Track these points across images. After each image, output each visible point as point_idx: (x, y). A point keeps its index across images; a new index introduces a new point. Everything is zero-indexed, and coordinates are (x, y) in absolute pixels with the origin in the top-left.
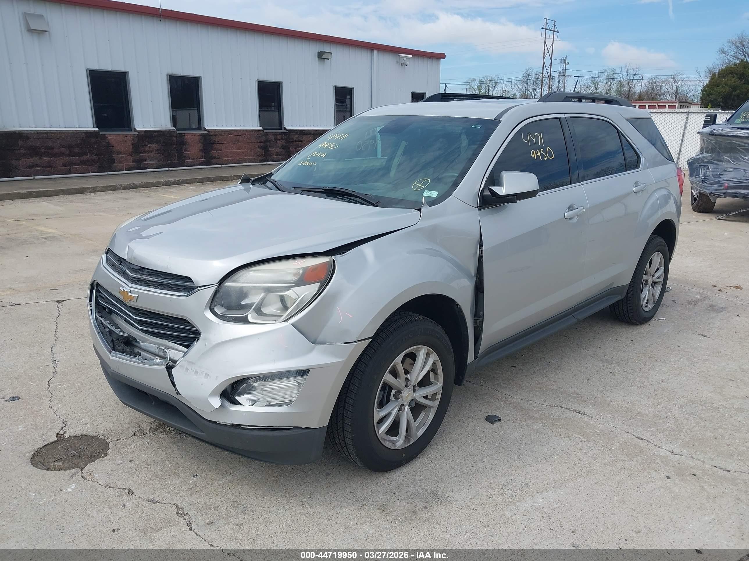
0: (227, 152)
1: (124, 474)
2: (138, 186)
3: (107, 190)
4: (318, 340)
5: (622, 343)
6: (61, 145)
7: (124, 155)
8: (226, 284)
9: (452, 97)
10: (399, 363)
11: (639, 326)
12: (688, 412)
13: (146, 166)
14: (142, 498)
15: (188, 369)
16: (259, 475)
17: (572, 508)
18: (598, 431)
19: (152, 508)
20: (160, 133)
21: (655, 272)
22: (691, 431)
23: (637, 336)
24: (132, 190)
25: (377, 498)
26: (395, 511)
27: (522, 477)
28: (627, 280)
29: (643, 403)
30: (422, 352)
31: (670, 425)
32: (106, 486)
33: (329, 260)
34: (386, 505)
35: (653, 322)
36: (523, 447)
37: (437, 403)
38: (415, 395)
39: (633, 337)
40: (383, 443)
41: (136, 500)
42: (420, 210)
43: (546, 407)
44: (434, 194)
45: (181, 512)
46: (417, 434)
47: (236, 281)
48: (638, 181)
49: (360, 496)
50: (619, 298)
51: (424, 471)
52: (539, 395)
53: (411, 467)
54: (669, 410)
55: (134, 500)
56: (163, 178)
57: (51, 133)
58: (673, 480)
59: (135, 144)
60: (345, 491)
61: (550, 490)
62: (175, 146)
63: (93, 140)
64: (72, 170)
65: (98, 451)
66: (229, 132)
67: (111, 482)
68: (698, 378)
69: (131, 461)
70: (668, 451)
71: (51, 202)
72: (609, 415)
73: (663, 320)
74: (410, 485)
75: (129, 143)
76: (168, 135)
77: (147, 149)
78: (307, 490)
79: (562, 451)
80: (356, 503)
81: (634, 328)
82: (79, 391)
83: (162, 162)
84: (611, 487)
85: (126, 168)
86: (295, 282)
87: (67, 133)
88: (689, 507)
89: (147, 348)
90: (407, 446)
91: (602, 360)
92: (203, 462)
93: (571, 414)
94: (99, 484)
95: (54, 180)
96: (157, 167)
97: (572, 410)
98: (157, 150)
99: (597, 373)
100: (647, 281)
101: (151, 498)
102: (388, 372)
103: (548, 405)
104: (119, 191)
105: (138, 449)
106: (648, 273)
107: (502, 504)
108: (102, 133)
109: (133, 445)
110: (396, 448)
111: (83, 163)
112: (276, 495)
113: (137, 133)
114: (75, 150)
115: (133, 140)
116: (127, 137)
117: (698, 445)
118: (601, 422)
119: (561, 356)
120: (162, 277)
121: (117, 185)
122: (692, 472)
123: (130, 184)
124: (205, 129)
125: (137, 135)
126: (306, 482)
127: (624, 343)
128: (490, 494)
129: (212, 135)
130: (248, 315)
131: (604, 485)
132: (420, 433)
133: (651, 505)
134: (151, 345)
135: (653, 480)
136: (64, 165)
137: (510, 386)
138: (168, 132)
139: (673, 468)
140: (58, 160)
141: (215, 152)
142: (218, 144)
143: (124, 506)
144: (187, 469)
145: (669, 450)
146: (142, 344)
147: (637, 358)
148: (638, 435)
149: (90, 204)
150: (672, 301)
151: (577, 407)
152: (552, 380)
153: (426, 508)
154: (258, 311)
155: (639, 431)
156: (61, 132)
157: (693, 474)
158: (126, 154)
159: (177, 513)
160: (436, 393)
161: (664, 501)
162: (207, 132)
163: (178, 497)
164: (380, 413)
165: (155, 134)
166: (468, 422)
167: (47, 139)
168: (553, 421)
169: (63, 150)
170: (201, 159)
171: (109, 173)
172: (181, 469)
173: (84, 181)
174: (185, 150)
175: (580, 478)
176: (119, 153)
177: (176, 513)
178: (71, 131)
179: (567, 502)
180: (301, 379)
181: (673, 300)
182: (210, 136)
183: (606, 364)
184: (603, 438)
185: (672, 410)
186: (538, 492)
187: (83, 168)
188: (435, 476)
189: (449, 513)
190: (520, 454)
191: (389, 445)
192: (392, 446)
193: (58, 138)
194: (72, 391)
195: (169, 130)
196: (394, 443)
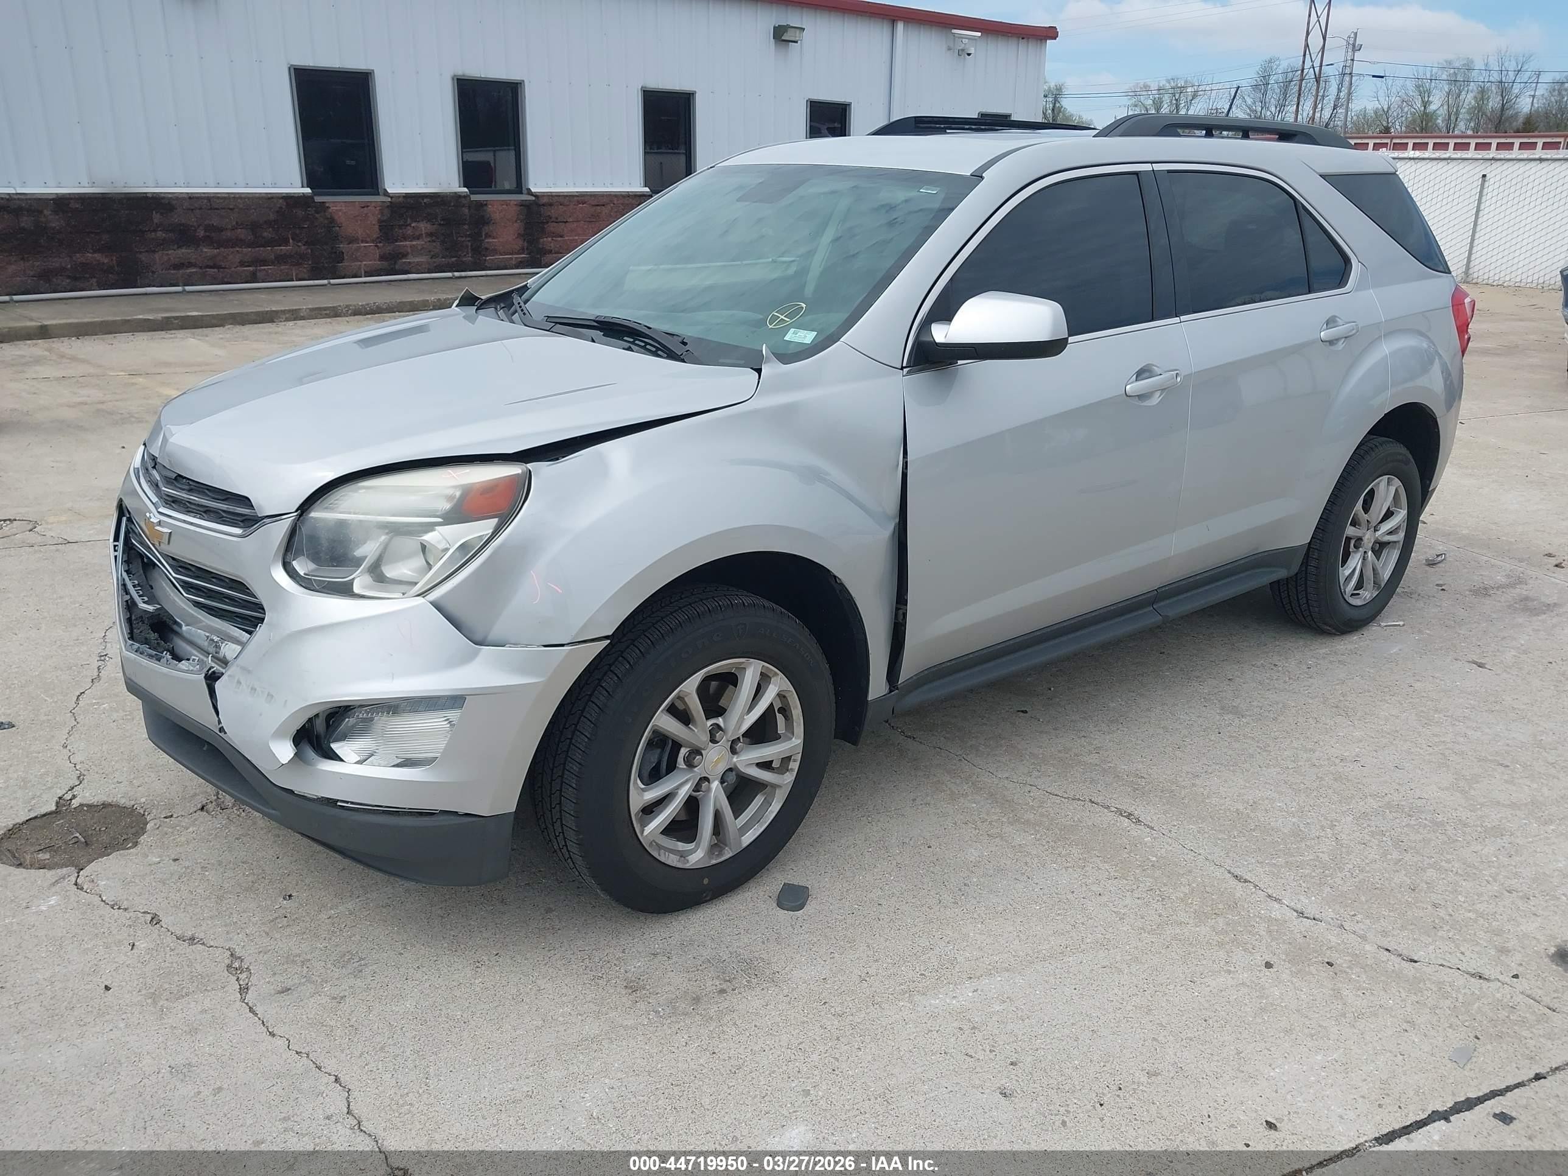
0: (574, 240)
1: (154, 884)
2: (384, 309)
3: (320, 316)
4: (491, 637)
5: (1284, 673)
6: (237, 223)
7: (362, 245)
8: (313, 514)
9: (942, 126)
10: (690, 694)
11: (1337, 637)
12: (1373, 829)
13: (406, 268)
14: (172, 934)
15: (241, 683)
16: (412, 903)
17: (1030, 1014)
18: (1154, 859)
19: (185, 954)
20: (437, 200)
21: (1380, 522)
22: (1362, 871)
23: (1324, 658)
24: (369, 316)
25: (630, 965)
26: (657, 994)
27: (948, 943)
28: (1302, 536)
29: (1279, 804)
30: (751, 672)
31: (1321, 855)
32: (114, 905)
33: (520, 471)
34: (643, 980)
35: (1373, 631)
36: (975, 880)
37: (789, 778)
38: (735, 760)
39: (1315, 660)
40: (655, 854)
41: (160, 936)
42: (759, 371)
43: (1057, 801)
44: (807, 337)
45: (236, 965)
46: (740, 840)
47: (330, 508)
48: (1335, 316)
49: (597, 959)
50: (1281, 574)
51: (747, 917)
52: (1053, 774)
53: (725, 907)
54: (1332, 821)
55: (155, 936)
56: (436, 293)
57: (218, 198)
58: (1278, 971)
59: (383, 221)
60: (572, 946)
61: (997, 975)
62: (466, 227)
63: (300, 213)
64: (258, 274)
65: (125, 837)
66: (579, 198)
67: (125, 897)
68: (1427, 757)
69: (175, 860)
70: (1293, 909)
71: (207, 338)
72: (1191, 826)
73: (1399, 625)
74: (709, 942)
75: (373, 220)
76: (452, 204)
77: (409, 231)
78: (496, 940)
79: (1056, 896)
80: (585, 972)
81: (1324, 640)
82: (129, 717)
83: (439, 261)
84: (1133, 978)
85: (365, 272)
86: (443, 514)
87: (249, 198)
88: (1288, 1031)
89: (192, 638)
90: (714, 862)
91: (1222, 708)
92: (313, 870)
93: (1109, 817)
94: (102, 901)
95: (222, 294)
96: (429, 269)
97: (1113, 809)
98: (431, 235)
99: (1202, 733)
100: (1359, 540)
101: (189, 934)
102: (662, 711)
103: (1066, 796)
104: (344, 318)
105: (199, 837)
106: (1361, 520)
107: (884, 995)
108: (318, 199)
109: (191, 829)
110: (687, 866)
111: (281, 259)
112: (431, 945)
113: (390, 200)
114: (265, 234)
115: (382, 214)
116: (368, 206)
117: (1367, 901)
118: (1169, 840)
119: (1134, 694)
120: (209, 496)
121: (340, 306)
122: (1328, 958)
123: (368, 304)
124: (529, 192)
125: (389, 204)
126: (501, 924)
127: (1289, 672)
128: (868, 973)
129: (543, 205)
130: (353, 579)
131: (1120, 971)
132: (748, 838)
133: (1205, 1021)
134: (199, 631)
135: (1232, 969)
136: (242, 264)
137: (997, 752)
138: (452, 197)
139: (1287, 946)
140: (233, 252)
141: (550, 239)
142: (555, 224)
143: (134, 945)
144: (278, 881)
145: (1295, 908)
146: (184, 628)
147: (1304, 707)
148: (1238, 872)
149: (279, 344)
150: (1437, 585)
151: (1127, 805)
152: (1095, 743)
153: (722, 991)
154: (376, 572)
155: (1246, 863)
156: (237, 196)
157: (1328, 963)
158: (367, 243)
159: (229, 966)
160: (789, 758)
161: (1239, 1013)
162: (534, 198)
163: (240, 936)
164: (646, 793)
165: (425, 200)
166: (879, 821)
167: (209, 211)
168: (1061, 830)
169: (241, 233)
170: (521, 254)
171: (332, 281)
172: (267, 881)
173: (278, 296)
174: (488, 236)
175: (1074, 954)
176: (352, 240)
177: (227, 966)
178: (257, 195)
179: (1024, 1002)
180: (454, 715)
181: (1441, 582)
182: (540, 205)
183: (1230, 716)
184: (1158, 873)
185: (1339, 822)
186: (971, 978)
187: (281, 271)
188: (767, 928)
189: (767, 1005)
190: (963, 895)
191: (672, 860)
192: (679, 861)
193: (231, 209)
194: (115, 716)
195: (455, 193)
196: (683, 855)
